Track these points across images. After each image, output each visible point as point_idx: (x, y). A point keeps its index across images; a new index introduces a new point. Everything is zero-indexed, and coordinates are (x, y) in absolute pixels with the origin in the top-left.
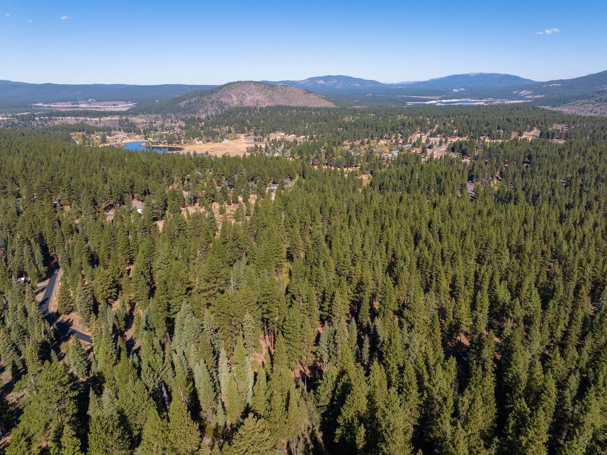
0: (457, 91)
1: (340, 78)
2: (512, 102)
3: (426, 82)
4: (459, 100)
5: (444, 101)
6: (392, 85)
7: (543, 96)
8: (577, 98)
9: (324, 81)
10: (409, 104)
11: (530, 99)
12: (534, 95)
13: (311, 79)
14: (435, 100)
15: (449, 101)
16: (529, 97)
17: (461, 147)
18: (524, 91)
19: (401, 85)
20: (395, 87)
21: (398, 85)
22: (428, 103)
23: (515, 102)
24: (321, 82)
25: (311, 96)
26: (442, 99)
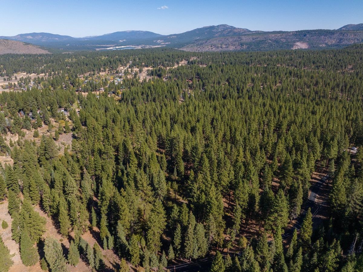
0: (122, 41)
1: (43, 34)
2: (155, 47)
3: (101, 36)
4: (125, 47)
5: (117, 47)
6: (80, 39)
7: (170, 43)
8: (187, 44)
9: (32, 36)
10: (98, 49)
11: (164, 45)
12: (165, 42)
13: (21, 35)
14: (112, 47)
15: (120, 47)
16: (163, 43)
17: (156, 72)
18: (159, 41)
19: (86, 38)
20: (83, 40)
21: (84, 38)
22: (108, 49)
23: (157, 46)
24: (30, 37)
25: (30, 46)
26: (116, 46)
